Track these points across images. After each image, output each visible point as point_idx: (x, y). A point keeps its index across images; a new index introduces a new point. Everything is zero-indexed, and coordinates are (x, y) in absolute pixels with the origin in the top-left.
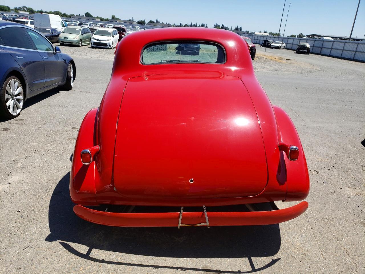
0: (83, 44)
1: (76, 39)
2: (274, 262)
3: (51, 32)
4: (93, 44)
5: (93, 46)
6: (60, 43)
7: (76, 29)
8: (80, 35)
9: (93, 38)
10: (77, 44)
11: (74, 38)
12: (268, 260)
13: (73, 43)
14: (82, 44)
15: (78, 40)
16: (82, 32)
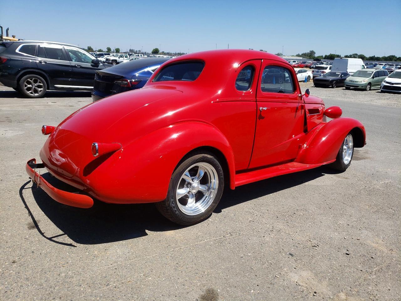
0: (372, 88)
1: (363, 83)
2: (71, 245)
3: (340, 76)
4: (382, 89)
5: (383, 90)
6: (346, 87)
7: (368, 72)
8: (370, 79)
9: (384, 82)
10: (364, 88)
11: (362, 82)
12: (70, 241)
13: (358, 87)
14: (370, 87)
15: (365, 84)
16: (373, 75)
